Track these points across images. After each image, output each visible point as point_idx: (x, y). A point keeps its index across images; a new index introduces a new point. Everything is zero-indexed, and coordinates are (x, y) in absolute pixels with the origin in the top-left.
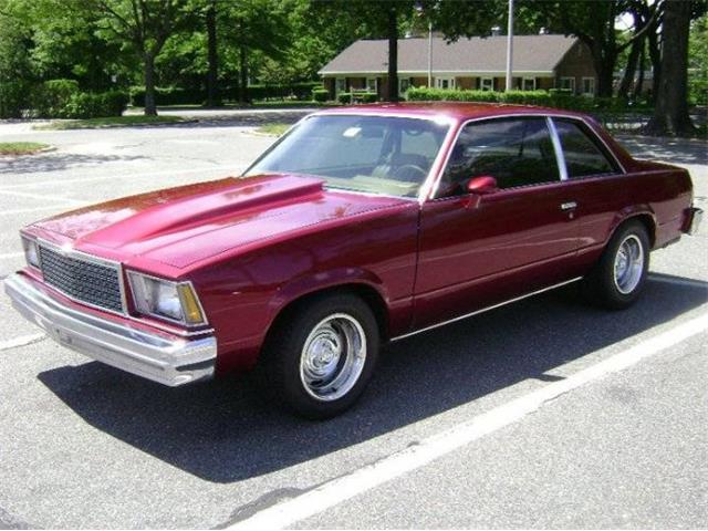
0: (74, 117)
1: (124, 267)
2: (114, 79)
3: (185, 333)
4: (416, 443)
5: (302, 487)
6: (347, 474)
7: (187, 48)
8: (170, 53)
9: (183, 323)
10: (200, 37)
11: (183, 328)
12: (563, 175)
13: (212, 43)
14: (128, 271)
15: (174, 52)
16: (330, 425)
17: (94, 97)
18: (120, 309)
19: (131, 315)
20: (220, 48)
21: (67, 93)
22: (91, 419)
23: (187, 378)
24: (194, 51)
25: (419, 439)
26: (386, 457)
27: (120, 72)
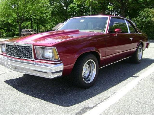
0: (4, 37)
1: (34, 45)
2: (12, 30)
3: (53, 62)
4: (115, 93)
5: (92, 106)
6: (102, 102)
7: (26, 25)
8: (23, 26)
9: (53, 60)
10: (29, 22)
11: (53, 61)
12: (129, 32)
13: (32, 23)
14: (35, 46)
15: (24, 25)
16: (89, 89)
17: (9, 33)
18: (32, 58)
19: (35, 59)
20: (33, 24)
21: (3, 32)
22: (22, 91)
23: (55, 75)
24: (28, 25)
25: (115, 92)
26: (109, 97)
27: (13, 29)
